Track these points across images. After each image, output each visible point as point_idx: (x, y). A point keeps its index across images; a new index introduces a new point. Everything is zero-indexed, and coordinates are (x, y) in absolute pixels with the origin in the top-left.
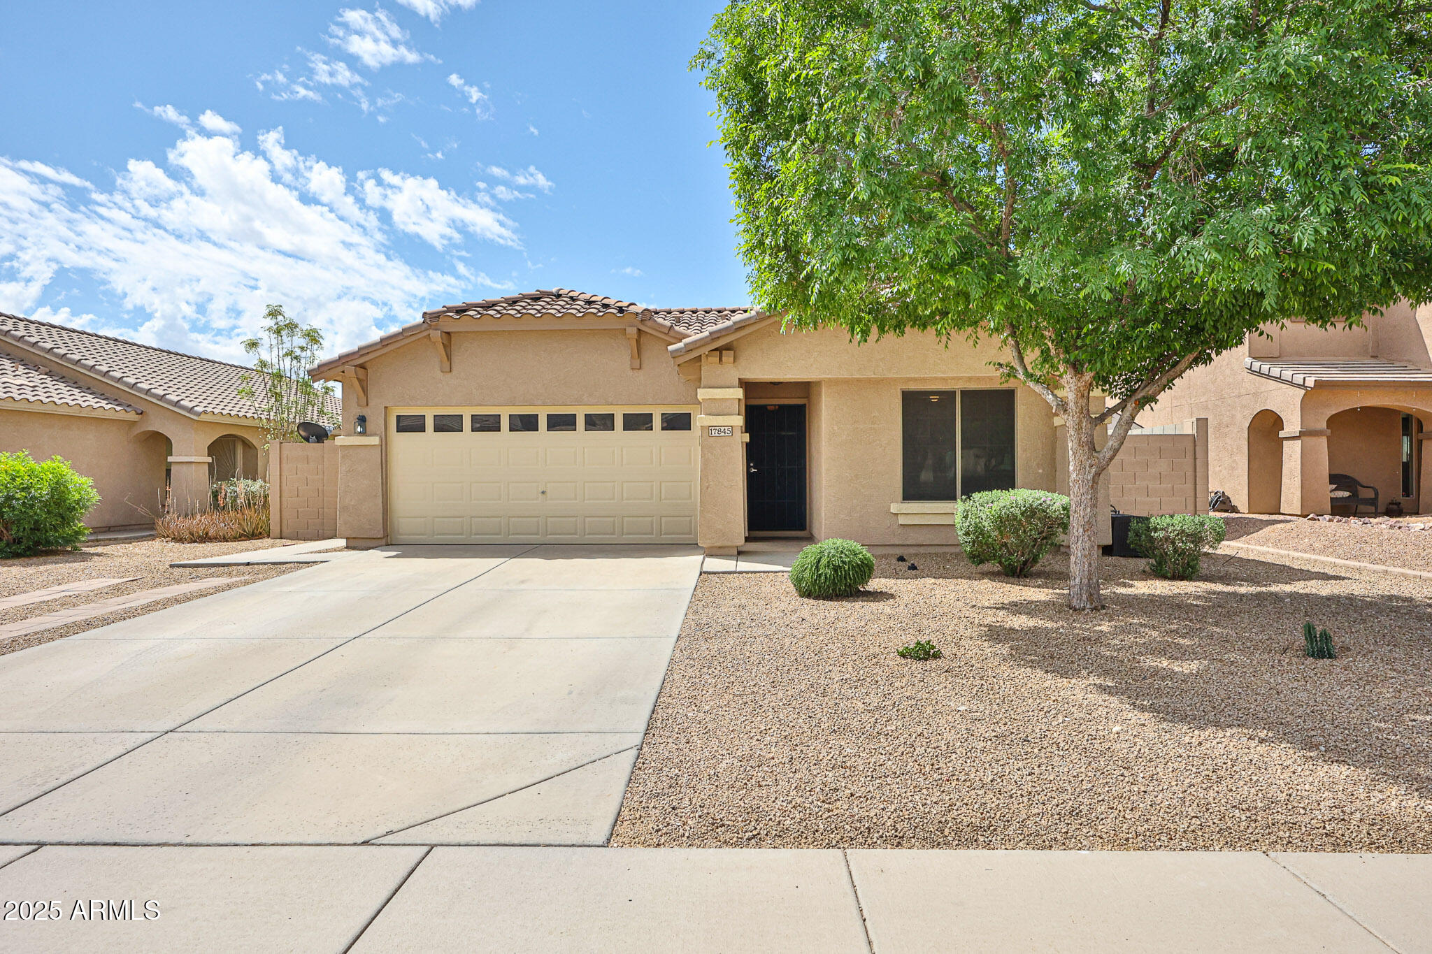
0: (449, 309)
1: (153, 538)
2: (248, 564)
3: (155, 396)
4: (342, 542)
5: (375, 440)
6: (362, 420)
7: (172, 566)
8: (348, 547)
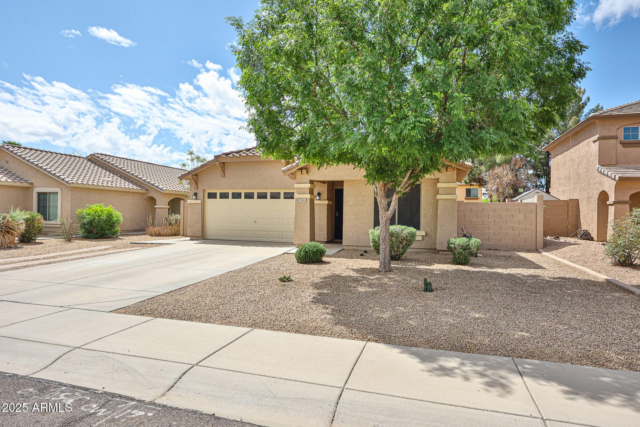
0: (223, 154)
1: (145, 234)
2: (152, 243)
3: (151, 184)
4: (189, 238)
5: (199, 201)
6: (196, 194)
7: (131, 243)
8: (191, 240)
